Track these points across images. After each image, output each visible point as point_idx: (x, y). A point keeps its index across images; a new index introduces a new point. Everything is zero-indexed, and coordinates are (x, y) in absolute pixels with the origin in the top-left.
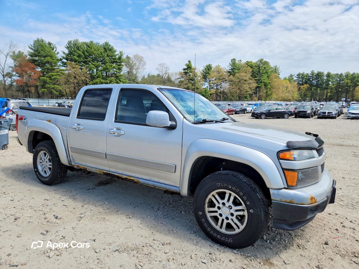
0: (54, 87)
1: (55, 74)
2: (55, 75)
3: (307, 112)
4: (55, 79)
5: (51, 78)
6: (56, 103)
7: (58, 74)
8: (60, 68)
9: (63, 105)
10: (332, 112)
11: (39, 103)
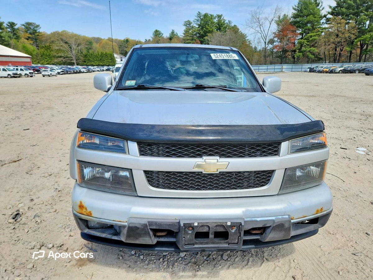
0: (310, 50)
1: (315, 34)
2: (314, 36)
4: (312, 41)
5: (308, 39)
6: (309, 68)
7: (317, 33)
8: (322, 26)
9: (314, 70)
11: (292, 68)
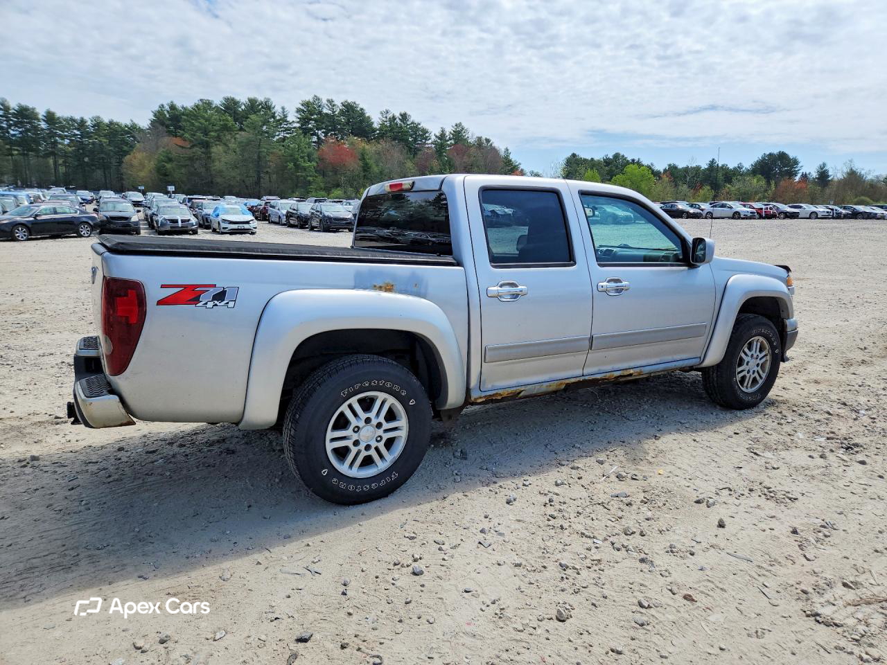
3: (133, 220)
10: (189, 220)
